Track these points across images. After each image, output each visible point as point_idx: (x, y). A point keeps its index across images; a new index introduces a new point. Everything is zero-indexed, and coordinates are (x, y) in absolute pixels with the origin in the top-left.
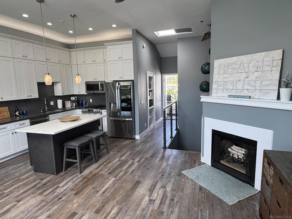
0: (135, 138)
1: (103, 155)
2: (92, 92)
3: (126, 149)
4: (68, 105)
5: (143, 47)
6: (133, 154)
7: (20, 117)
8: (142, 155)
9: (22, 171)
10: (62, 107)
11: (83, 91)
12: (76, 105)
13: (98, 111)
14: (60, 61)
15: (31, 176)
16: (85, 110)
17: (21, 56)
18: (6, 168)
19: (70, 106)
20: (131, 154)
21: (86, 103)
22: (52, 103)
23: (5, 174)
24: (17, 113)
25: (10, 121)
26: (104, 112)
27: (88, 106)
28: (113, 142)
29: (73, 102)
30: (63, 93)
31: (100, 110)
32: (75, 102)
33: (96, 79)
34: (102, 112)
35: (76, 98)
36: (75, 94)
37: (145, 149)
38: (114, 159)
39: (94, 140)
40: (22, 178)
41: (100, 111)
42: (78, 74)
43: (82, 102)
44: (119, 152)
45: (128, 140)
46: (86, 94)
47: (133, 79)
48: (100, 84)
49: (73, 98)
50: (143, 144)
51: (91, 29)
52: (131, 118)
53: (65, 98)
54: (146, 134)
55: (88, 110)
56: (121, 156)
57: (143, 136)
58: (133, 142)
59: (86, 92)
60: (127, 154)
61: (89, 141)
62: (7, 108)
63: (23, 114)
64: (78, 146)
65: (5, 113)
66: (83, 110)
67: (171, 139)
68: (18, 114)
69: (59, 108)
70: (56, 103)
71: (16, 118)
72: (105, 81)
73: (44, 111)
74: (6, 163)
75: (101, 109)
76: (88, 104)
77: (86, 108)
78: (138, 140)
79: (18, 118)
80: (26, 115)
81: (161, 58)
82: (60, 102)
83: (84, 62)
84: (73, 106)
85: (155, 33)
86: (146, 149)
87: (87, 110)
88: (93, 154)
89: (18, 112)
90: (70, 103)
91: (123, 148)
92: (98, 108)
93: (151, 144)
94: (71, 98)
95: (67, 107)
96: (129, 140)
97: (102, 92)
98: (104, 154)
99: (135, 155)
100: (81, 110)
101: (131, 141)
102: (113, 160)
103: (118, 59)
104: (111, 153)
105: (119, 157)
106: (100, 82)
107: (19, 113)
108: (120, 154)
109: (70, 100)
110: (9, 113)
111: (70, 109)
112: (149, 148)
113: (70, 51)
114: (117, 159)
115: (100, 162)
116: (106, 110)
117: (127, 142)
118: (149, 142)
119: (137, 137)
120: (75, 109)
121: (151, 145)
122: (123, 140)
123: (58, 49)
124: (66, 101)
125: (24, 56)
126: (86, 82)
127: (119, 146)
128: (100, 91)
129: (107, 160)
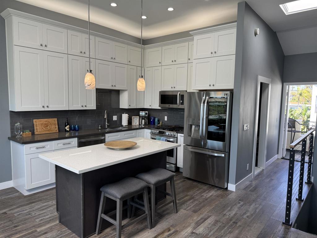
0: (227, 188)
1: (168, 214)
2: (167, 106)
3: (208, 209)
4: (136, 121)
5: (256, 34)
6: (219, 224)
7: (71, 134)
8: (237, 232)
9: (47, 217)
10: (127, 124)
11: (156, 105)
12: (145, 123)
13: (171, 135)
14: (130, 62)
15: (51, 229)
16: (155, 131)
17: (77, 52)
18: (33, 204)
19: (138, 123)
20: (216, 222)
21: (159, 121)
22: (115, 118)
23: (27, 215)
24: (67, 128)
25: (57, 137)
26: (181, 137)
27: (162, 125)
28: (189, 189)
29: (142, 119)
30: (130, 106)
31: (175, 133)
32: (144, 119)
33: (174, 88)
34: (177, 137)
35: (146, 113)
36: (145, 107)
37: (245, 216)
38: (185, 228)
39: (152, 187)
40: (38, 230)
41: (175, 135)
42: (142, 76)
43: (154, 120)
44: (195, 211)
45: (213, 189)
46: (160, 108)
47: (233, 88)
48: (180, 94)
49: (142, 113)
50: (242, 203)
51: (171, 9)
52: (223, 154)
53: (133, 112)
54: (248, 183)
55: (160, 132)
56: (198, 224)
57: (243, 187)
58: (222, 196)
59: (159, 106)
60: (209, 221)
61: (143, 189)
62: (56, 119)
63: (75, 129)
64: (119, 197)
65: (53, 127)
66: (152, 131)
67: (300, 204)
68: (68, 130)
69: (123, 126)
70: (120, 119)
71: (66, 135)
72: (186, 91)
73: (103, 127)
74: (38, 195)
75: (177, 133)
76: (161, 122)
77: (158, 128)
78: (232, 192)
79: (67, 135)
80: (78, 130)
81: (284, 56)
82: (125, 117)
83: (160, 63)
84: (142, 124)
85: (281, 6)
86: (248, 217)
87: (158, 132)
88: (147, 212)
89: (68, 126)
90: (138, 119)
91: (204, 206)
92: (172, 131)
93: (256, 208)
94: (140, 113)
95: (134, 124)
96: (216, 189)
97: (181, 107)
98: (168, 211)
99: (225, 227)
100: (149, 131)
101: (219, 192)
102: (182, 230)
103: (210, 55)
104: (182, 212)
105: (193, 225)
106: (179, 93)
107: (70, 128)
108: (196, 218)
109: (139, 115)
110: (57, 126)
111: (138, 127)
112: (252, 215)
113: (144, 49)
114: (189, 230)
115: (159, 228)
116: (183, 135)
117: (213, 193)
118: (254, 201)
119: (232, 187)
120: (143, 128)
121: (258, 211)
122: (205, 187)
123: (128, 44)
124: (133, 117)
125: (81, 52)
126: (160, 92)
127: (197, 200)
128: (178, 106)
129: (171, 226)
